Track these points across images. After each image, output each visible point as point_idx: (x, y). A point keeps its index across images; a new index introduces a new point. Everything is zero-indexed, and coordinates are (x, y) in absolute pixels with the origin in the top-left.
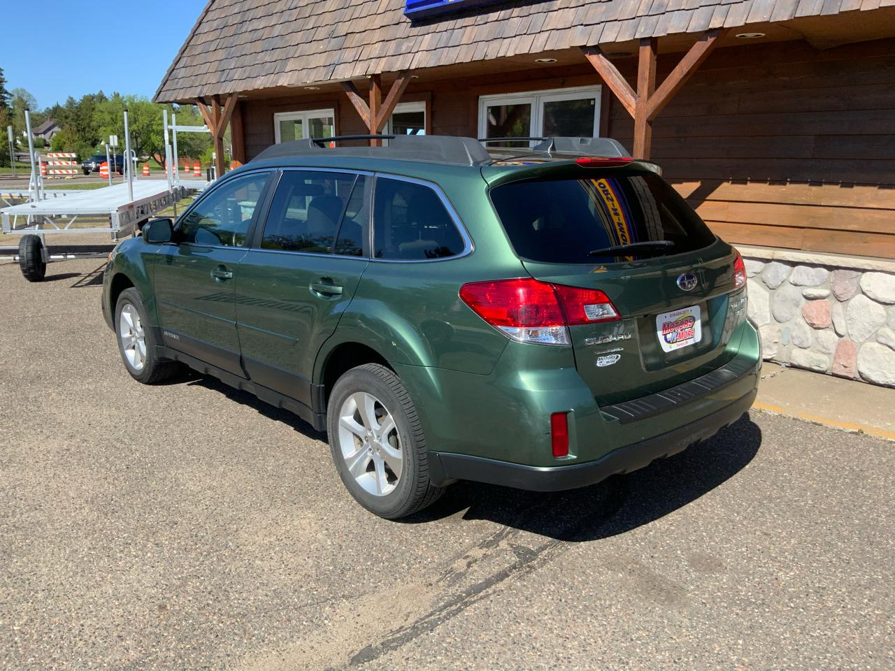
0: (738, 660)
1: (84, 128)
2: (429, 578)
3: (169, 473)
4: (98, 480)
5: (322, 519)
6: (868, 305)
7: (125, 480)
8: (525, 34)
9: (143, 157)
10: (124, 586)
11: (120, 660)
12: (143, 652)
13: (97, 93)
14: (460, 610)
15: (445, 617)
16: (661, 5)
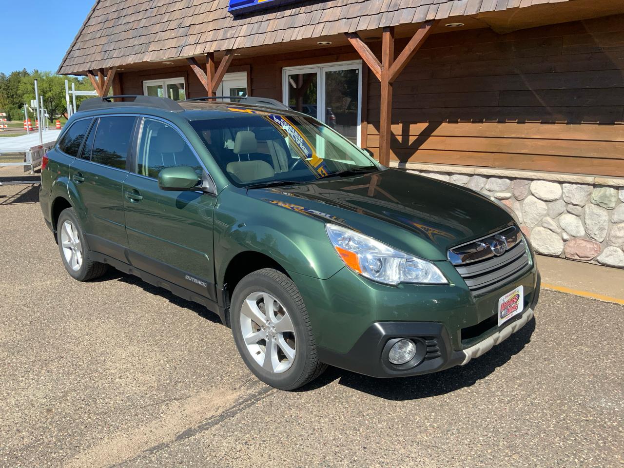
0: (430, 425)
1: (13, 96)
2: (235, 385)
3: (60, 326)
4: (9, 331)
5: (164, 351)
6: (536, 202)
7: (28, 331)
8: (309, 25)
9: (57, 116)
10: (23, 398)
11: (17, 445)
12: (34, 439)
13: (21, 70)
14: (253, 403)
15: (242, 408)
16: (395, 5)
